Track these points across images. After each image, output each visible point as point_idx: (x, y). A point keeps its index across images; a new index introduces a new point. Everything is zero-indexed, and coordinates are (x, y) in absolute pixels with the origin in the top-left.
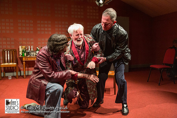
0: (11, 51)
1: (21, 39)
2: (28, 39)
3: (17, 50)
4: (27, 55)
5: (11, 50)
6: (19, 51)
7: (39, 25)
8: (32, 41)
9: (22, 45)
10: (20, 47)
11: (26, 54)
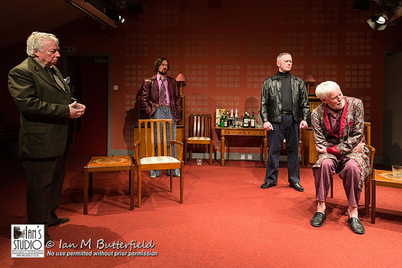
0: (203, 118)
1: (218, 98)
2: (231, 98)
3: (213, 116)
4: (228, 126)
5: (203, 115)
6: (215, 118)
7: (250, 73)
8: (237, 101)
9: (220, 107)
10: (218, 111)
11: (226, 123)
